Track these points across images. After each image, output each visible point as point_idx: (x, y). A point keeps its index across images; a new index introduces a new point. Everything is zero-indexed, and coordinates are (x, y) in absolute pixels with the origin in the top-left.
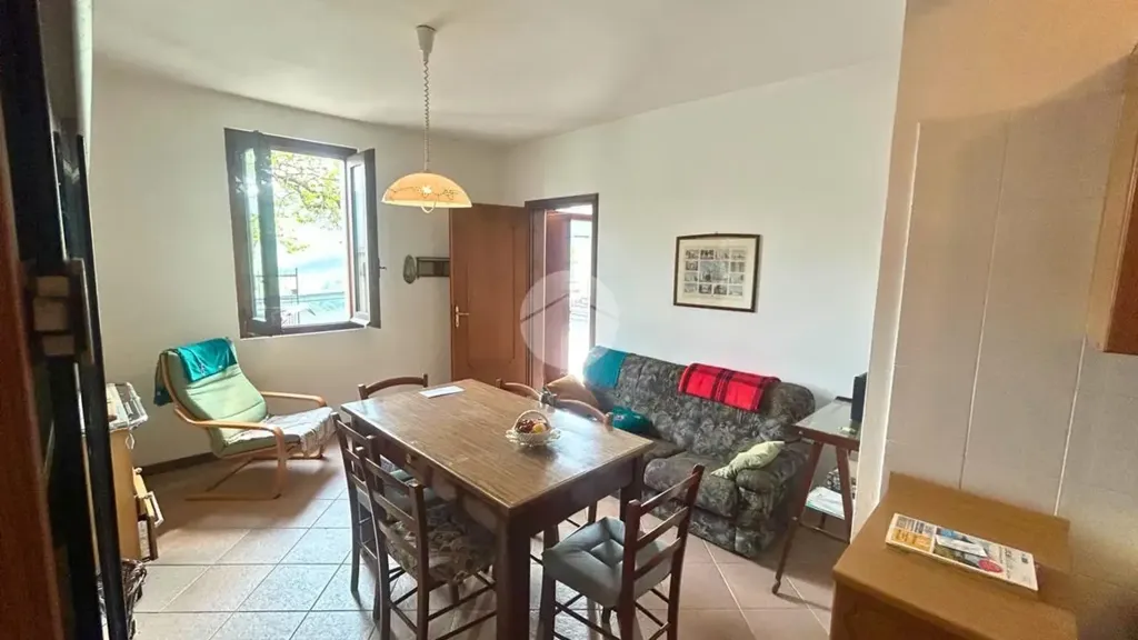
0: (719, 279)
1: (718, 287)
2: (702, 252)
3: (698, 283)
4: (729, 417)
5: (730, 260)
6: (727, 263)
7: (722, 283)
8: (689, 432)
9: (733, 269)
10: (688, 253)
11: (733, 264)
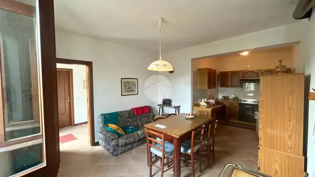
0: (131, 88)
1: (131, 90)
2: (127, 82)
3: (127, 90)
4: (145, 116)
5: (133, 84)
6: (132, 85)
7: (132, 89)
8: (141, 123)
9: (134, 86)
10: (124, 82)
11: (134, 85)
